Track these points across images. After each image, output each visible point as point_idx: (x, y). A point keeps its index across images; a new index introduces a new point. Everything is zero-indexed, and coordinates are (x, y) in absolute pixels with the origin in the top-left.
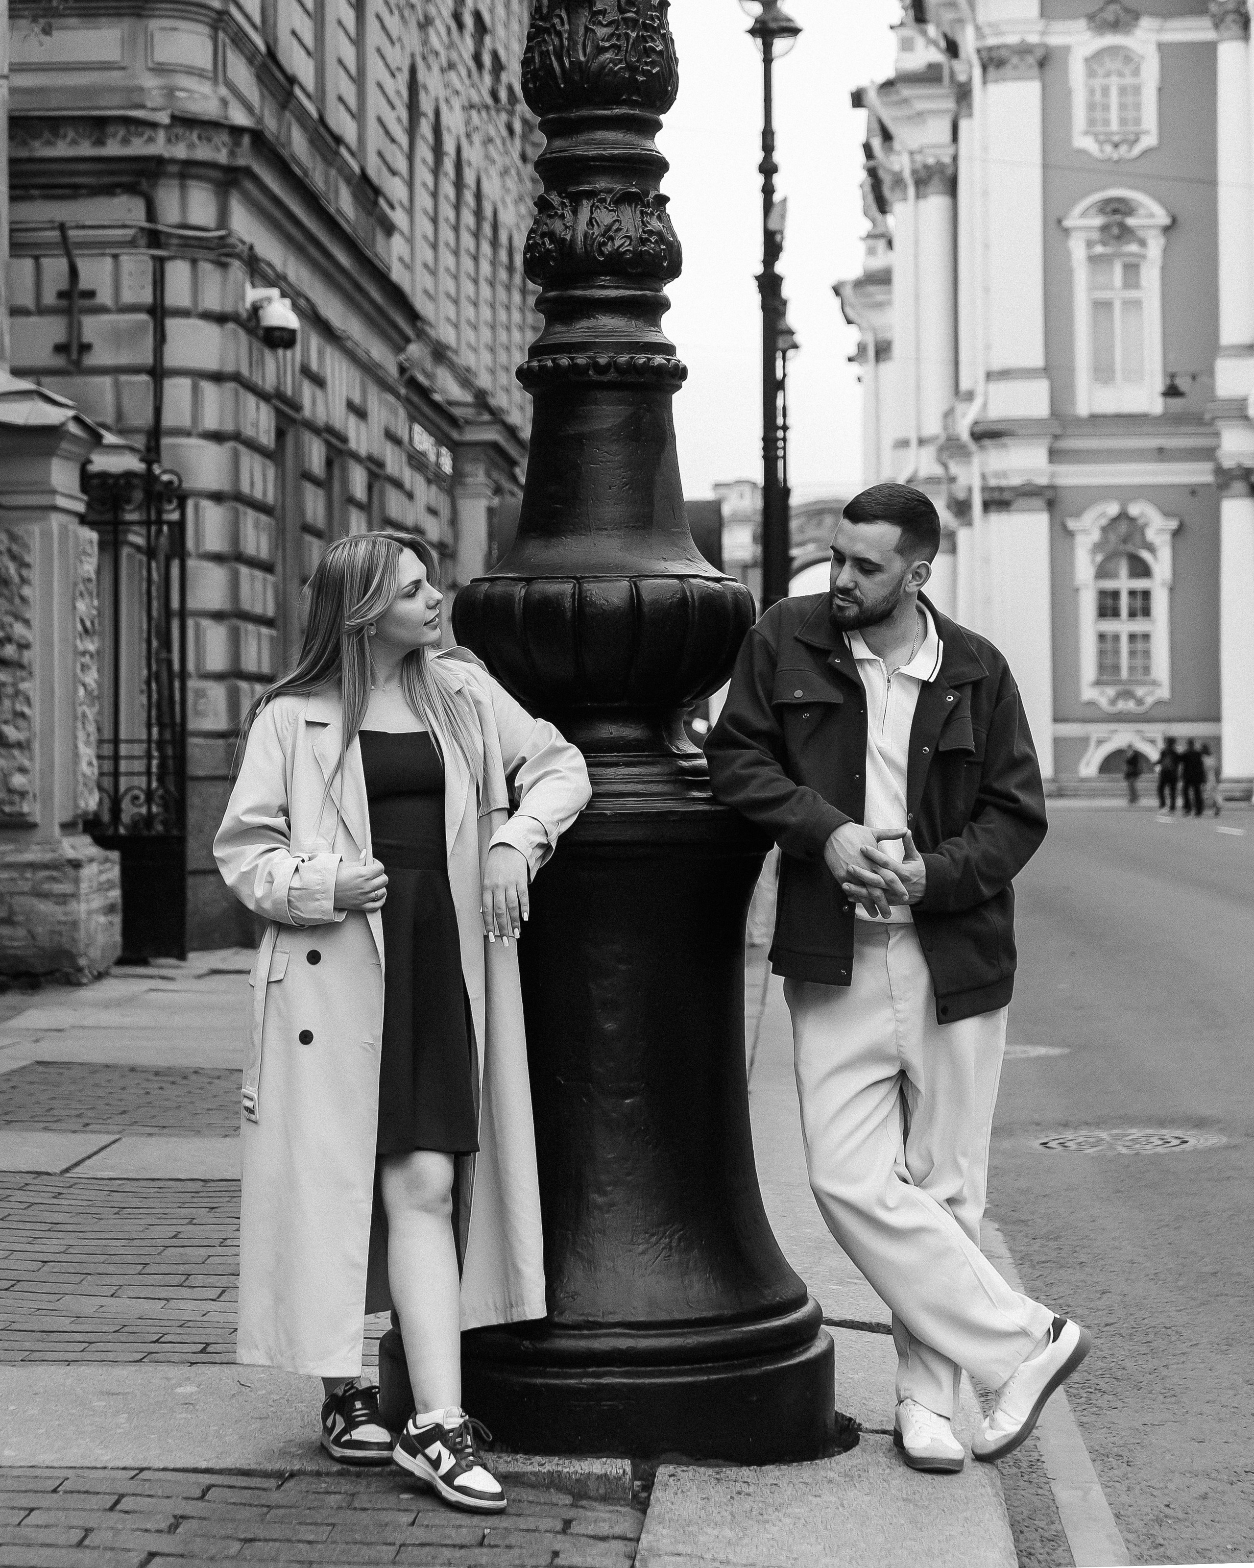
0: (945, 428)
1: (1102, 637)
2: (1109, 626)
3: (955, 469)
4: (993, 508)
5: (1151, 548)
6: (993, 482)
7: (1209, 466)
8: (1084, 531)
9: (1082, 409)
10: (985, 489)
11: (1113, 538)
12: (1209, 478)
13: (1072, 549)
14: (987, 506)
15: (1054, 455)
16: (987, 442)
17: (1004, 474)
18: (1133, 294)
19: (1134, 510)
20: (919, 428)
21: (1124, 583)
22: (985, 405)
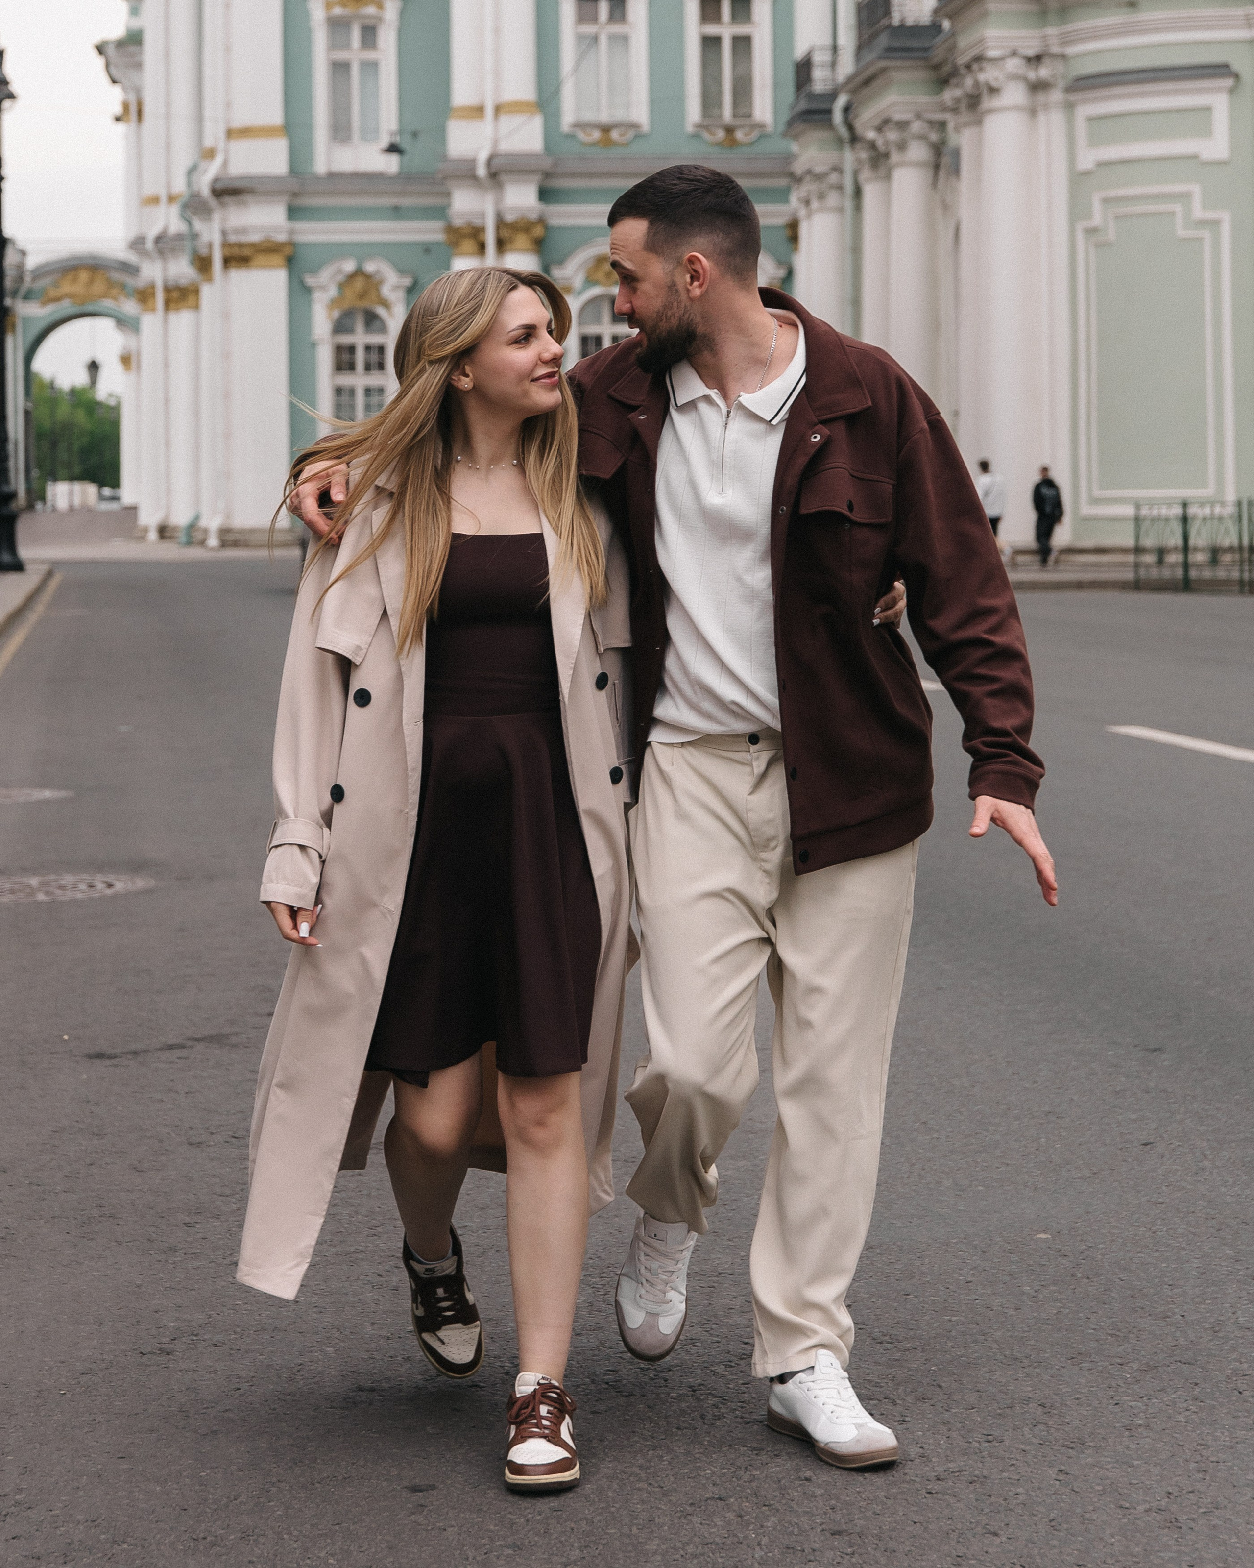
0: (189, 184)
1: (338, 391)
2: (346, 380)
3: (198, 225)
4: (233, 263)
5: (386, 304)
6: (233, 238)
7: (439, 225)
8: (323, 288)
9: (321, 167)
10: (225, 245)
11: (350, 294)
12: (440, 237)
13: (309, 304)
14: (228, 262)
15: (293, 212)
16: (227, 199)
17: (243, 231)
18: (370, 55)
19: (370, 267)
20: (169, 185)
21: (360, 338)
22: (225, 163)
